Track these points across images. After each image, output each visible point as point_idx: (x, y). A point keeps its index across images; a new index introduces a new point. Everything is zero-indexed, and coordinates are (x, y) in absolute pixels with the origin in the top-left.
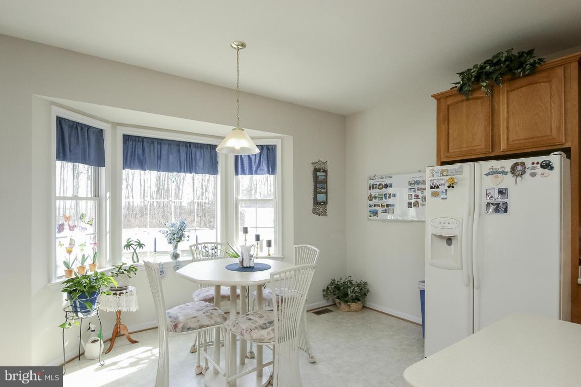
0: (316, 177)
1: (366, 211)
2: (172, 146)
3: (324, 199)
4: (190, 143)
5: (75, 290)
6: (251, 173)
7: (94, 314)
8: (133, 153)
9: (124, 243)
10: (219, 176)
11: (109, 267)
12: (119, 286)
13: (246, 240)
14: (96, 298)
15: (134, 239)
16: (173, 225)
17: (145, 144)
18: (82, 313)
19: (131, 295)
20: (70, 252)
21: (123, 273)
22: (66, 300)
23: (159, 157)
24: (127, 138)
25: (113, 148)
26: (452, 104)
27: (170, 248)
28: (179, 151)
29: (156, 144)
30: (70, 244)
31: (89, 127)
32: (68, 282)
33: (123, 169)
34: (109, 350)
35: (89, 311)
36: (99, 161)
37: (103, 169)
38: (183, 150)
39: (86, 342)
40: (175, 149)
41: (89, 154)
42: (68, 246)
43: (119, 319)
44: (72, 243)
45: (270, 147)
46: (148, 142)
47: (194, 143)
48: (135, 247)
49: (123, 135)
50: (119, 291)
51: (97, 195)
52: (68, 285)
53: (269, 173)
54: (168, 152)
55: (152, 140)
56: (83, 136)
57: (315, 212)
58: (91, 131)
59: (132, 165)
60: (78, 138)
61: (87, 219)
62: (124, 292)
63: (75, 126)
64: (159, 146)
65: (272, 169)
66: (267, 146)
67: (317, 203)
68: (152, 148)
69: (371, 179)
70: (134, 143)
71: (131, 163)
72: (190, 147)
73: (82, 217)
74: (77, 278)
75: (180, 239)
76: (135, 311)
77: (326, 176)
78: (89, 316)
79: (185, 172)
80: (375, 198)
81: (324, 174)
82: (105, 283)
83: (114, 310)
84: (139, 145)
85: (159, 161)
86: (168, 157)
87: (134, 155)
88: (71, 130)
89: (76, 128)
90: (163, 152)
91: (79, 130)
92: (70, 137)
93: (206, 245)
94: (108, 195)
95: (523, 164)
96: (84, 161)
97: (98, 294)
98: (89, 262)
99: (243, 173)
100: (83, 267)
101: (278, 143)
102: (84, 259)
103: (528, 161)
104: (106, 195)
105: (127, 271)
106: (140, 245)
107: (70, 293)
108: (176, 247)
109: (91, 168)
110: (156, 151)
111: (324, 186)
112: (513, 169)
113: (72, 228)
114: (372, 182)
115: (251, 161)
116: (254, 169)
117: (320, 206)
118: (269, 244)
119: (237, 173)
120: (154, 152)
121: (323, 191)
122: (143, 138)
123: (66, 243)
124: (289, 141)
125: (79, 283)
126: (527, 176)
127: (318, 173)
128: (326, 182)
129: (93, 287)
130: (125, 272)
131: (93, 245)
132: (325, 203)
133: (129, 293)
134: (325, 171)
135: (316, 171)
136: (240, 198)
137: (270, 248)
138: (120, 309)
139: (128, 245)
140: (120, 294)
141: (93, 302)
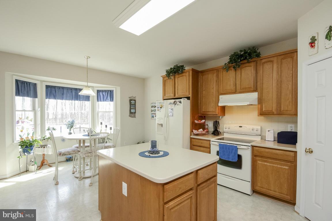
0: (130, 103)
1: (150, 116)
2: (69, 90)
3: (134, 111)
4: (77, 89)
5: (24, 145)
6: (104, 101)
7: (32, 154)
8: (51, 93)
9: (47, 128)
10: (90, 102)
11: (39, 138)
12: (43, 144)
13: (101, 127)
14: (33, 148)
15: (51, 127)
16: (69, 121)
17: (56, 89)
18: (27, 153)
19: (49, 148)
20: (22, 131)
21: (45, 139)
22: (20, 148)
23: (63, 94)
24: (47, 87)
25: (41, 91)
26: (166, 80)
27: (68, 130)
28: (72, 92)
29: (61, 89)
30: (22, 128)
31: (30, 83)
32: (21, 142)
33: (46, 99)
34: (40, 169)
35: (30, 153)
36: (35, 96)
37: (37, 99)
38: (74, 92)
39: (29, 165)
40: (70, 91)
41: (30, 93)
42: (21, 129)
43: (44, 157)
44: (23, 128)
45: (111, 91)
46: (57, 88)
47: (79, 89)
48: (52, 130)
49: (46, 85)
50: (44, 146)
51: (34, 109)
52: (21, 143)
53: (111, 101)
54: (67, 92)
55: (59, 87)
56: (27, 86)
57: (130, 116)
58: (31, 84)
59: (50, 98)
60: (25, 87)
61: (29, 119)
62: (46, 147)
63: (23, 83)
64: (63, 90)
65: (112, 99)
66: (110, 91)
67: (131, 113)
68: (59, 90)
69: (152, 104)
70: (51, 89)
71: (49, 97)
72: (77, 90)
73: (27, 118)
74: (25, 141)
75: (72, 127)
76: (50, 154)
77: (135, 102)
78: (30, 155)
79: (75, 100)
80: (153, 111)
81: (134, 101)
82: (37, 143)
83: (41, 153)
84: (53, 89)
85: (63, 96)
86: (67, 94)
87: (51, 94)
88: (22, 84)
89: (24, 83)
90: (64, 92)
91: (25, 84)
92: (21, 87)
93: (84, 129)
94: (39, 109)
95: (176, 101)
96: (28, 96)
97: (33, 147)
98: (31, 135)
99: (101, 101)
100: (28, 137)
101: (114, 90)
102: (28, 134)
103: (177, 100)
104: (38, 110)
105: (47, 139)
106: (54, 129)
107: (22, 146)
108: (70, 130)
109: (31, 99)
110: (61, 92)
111: (134, 106)
112: (174, 103)
113: (23, 122)
114: (152, 105)
115: (104, 96)
116: (105, 99)
117: (132, 114)
118: (111, 128)
119: (98, 101)
120: (60, 92)
121: (134, 108)
122: (55, 87)
123: (20, 128)
124: (119, 89)
125: (26, 143)
126: (177, 105)
127: (131, 101)
128: (135, 105)
129: (31, 144)
130: (46, 139)
131: (33, 129)
132: (135, 113)
133: (48, 147)
134: (135, 100)
135: (130, 100)
136: (99, 111)
137: (111, 130)
138: (44, 153)
139: (49, 129)
140: (44, 148)
141: (32, 149)
